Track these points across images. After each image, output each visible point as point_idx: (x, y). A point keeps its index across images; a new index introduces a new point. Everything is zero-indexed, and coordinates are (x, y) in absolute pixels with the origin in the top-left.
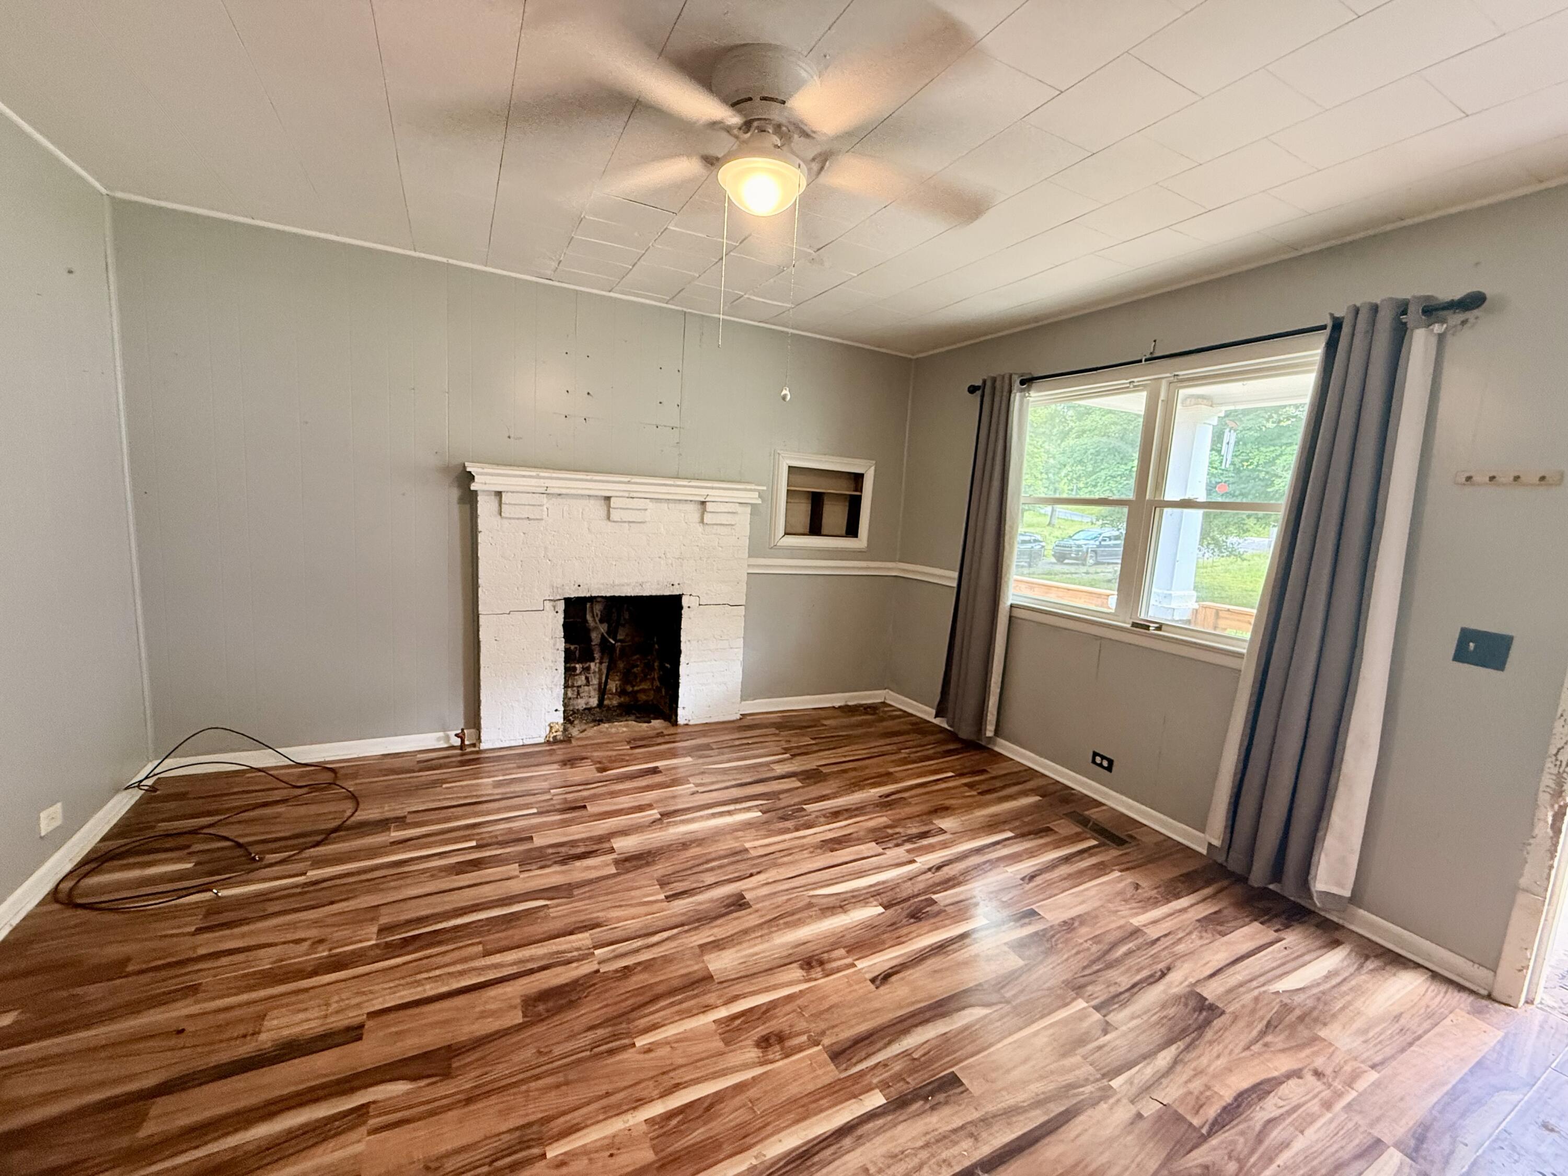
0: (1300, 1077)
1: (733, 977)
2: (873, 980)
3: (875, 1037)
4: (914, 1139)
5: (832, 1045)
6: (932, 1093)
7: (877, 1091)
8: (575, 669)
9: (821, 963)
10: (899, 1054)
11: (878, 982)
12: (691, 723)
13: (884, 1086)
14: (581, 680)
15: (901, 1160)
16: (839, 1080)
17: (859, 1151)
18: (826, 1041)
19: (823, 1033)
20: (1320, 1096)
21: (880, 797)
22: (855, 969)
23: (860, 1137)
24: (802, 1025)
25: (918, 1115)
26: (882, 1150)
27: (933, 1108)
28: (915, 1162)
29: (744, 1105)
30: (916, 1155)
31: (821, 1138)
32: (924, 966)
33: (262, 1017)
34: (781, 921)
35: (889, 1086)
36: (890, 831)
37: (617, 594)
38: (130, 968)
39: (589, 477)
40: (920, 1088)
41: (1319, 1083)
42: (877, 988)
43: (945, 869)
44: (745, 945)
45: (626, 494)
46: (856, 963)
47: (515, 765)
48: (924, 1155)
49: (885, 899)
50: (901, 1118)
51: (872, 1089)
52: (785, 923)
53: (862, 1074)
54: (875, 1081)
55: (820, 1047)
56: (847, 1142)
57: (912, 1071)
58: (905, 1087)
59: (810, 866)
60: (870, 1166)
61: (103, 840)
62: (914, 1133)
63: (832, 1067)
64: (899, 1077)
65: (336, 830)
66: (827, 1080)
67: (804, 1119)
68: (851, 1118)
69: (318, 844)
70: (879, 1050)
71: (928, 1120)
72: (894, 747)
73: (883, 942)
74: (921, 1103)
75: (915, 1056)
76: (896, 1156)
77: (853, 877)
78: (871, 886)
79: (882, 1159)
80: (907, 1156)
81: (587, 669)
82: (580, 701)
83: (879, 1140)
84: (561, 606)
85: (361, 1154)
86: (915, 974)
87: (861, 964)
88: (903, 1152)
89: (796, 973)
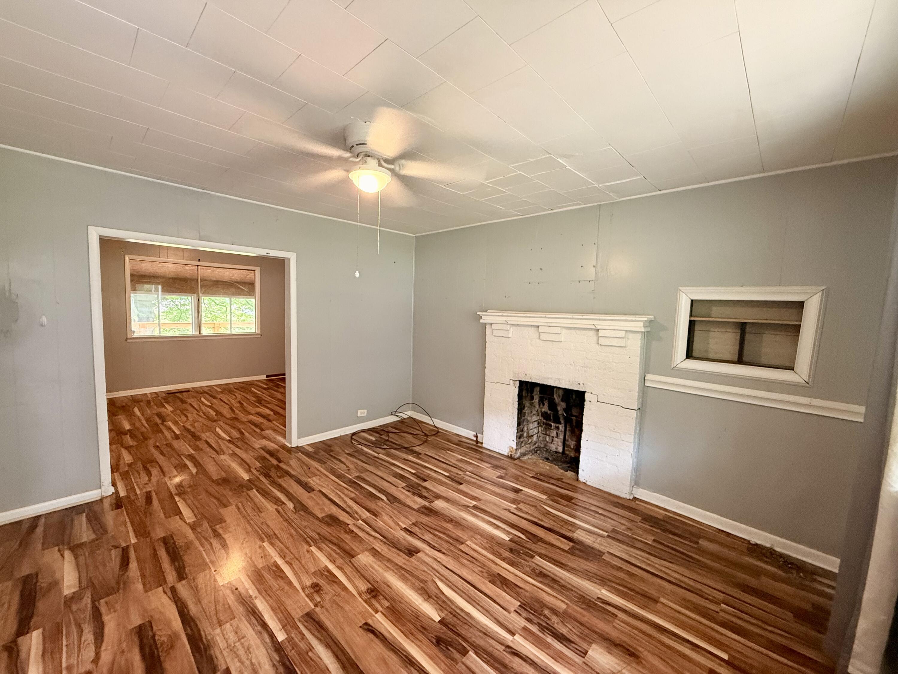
0: (93, 661)
1: (355, 565)
2: (366, 624)
3: (323, 631)
4: (257, 658)
5: (316, 613)
6: (284, 665)
7: (286, 636)
8: (551, 426)
9: (375, 597)
10: (310, 644)
11: (366, 627)
12: (588, 483)
13: (290, 639)
14: (554, 433)
15: (246, 652)
16: (293, 619)
17: (253, 633)
18: (318, 609)
19: (322, 607)
20: (76, 667)
21: (598, 598)
22: (373, 613)
23: (260, 633)
24: (327, 597)
25: (271, 659)
26: (252, 643)
27: (274, 666)
28: (244, 658)
29: (280, 587)
30: (248, 659)
31: (261, 617)
32: (388, 653)
33: (316, 475)
34: (403, 572)
35: (289, 642)
36: (546, 612)
37: (545, 383)
38: (331, 453)
39: (525, 315)
40: (288, 659)
41: (83, 671)
42: (361, 627)
43: (517, 660)
44: (379, 563)
45: (545, 324)
46: (379, 613)
47: (478, 457)
48: (247, 663)
49: (450, 619)
50: (269, 650)
51: (287, 634)
52: (403, 575)
53: (297, 628)
54: (293, 635)
55: (313, 607)
56: (259, 628)
57: (299, 653)
58: (289, 650)
59: (464, 573)
60: (245, 639)
61: (379, 426)
62: (260, 658)
63: (301, 614)
64: (295, 646)
65: (405, 448)
66: (293, 613)
67: (273, 610)
68: (271, 627)
69: (395, 449)
70: (313, 635)
71: (267, 664)
72: (721, 596)
73: (403, 625)
74: (278, 659)
75: (310, 654)
76: (248, 650)
77: (465, 596)
78: (462, 610)
79: (247, 644)
80: (248, 655)
81: (558, 428)
82: (552, 445)
83: (258, 642)
84: (517, 384)
85: (268, 509)
86: (379, 648)
87: (379, 616)
88: (250, 653)
89: (363, 586)
